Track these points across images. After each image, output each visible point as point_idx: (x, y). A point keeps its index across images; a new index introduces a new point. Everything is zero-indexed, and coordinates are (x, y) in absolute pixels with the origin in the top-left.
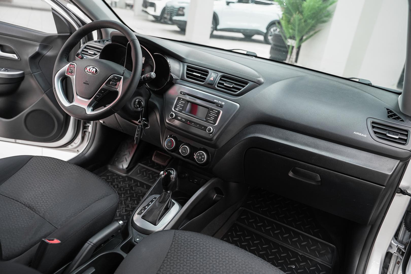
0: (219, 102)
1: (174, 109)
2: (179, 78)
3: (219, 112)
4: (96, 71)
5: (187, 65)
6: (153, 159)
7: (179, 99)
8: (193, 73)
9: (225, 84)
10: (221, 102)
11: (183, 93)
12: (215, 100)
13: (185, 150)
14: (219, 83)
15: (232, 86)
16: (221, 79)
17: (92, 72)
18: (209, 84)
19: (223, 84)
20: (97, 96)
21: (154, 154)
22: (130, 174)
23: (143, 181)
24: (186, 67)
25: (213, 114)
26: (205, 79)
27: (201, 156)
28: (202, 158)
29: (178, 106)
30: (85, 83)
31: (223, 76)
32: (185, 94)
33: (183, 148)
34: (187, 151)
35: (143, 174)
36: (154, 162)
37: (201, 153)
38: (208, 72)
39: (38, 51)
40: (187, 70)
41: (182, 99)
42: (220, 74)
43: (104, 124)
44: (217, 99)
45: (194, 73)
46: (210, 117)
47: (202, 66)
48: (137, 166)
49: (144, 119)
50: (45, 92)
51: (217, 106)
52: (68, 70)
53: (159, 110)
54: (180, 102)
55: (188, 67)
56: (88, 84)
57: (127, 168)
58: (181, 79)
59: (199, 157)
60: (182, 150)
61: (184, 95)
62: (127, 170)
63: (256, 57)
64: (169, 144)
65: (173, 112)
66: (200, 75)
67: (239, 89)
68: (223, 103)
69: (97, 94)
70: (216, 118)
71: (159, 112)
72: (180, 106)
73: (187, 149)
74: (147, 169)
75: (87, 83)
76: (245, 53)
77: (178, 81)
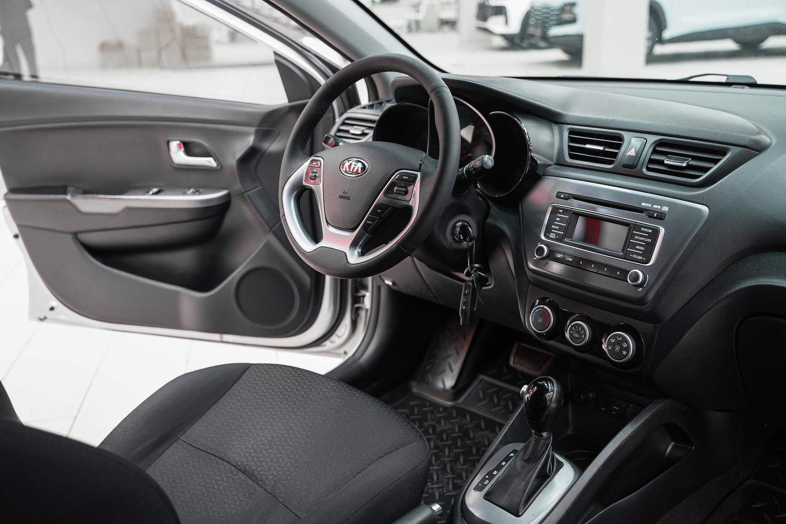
0: (655, 206)
1: (545, 236)
2: (551, 163)
3: (656, 232)
4: (364, 168)
5: (570, 129)
6: (511, 363)
7: (555, 210)
8: (586, 144)
9: (666, 162)
10: (659, 207)
11: (562, 196)
12: (643, 204)
13: (578, 332)
14: (651, 161)
15: (684, 165)
16: (655, 152)
17: (355, 171)
18: (625, 166)
19: (661, 163)
20: (368, 222)
21: (514, 350)
22: (461, 400)
23: (492, 417)
24: (566, 134)
25: (642, 238)
26: (615, 155)
27: (619, 343)
28: (622, 349)
29: (553, 227)
30: (341, 198)
31: (660, 143)
32: (569, 196)
33: (573, 328)
34: (585, 334)
35: (492, 401)
36: (514, 371)
37: (620, 336)
38: (621, 139)
39: (253, 144)
40: (571, 140)
41: (561, 211)
42: (652, 139)
43: (395, 288)
44: (647, 200)
45: (588, 146)
46: (634, 246)
47: (605, 125)
48: (476, 383)
49: (477, 265)
50: (271, 229)
51: (650, 217)
52: (307, 173)
53: (510, 243)
54: (559, 217)
55: (572, 132)
56: (348, 198)
57: (453, 388)
58: (557, 164)
59: (614, 348)
60: (572, 332)
61: (567, 199)
62: (454, 391)
63: (754, 85)
64: (540, 320)
65: (543, 242)
66: (601, 148)
67: (706, 170)
68: (665, 209)
69: (368, 219)
70: (650, 247)
71: (511, 246)
72: (558, 228)
73: (583, 328)
74: (500, 388)
75: (346, 196)
76: (723, 79)
77: (551, 169)
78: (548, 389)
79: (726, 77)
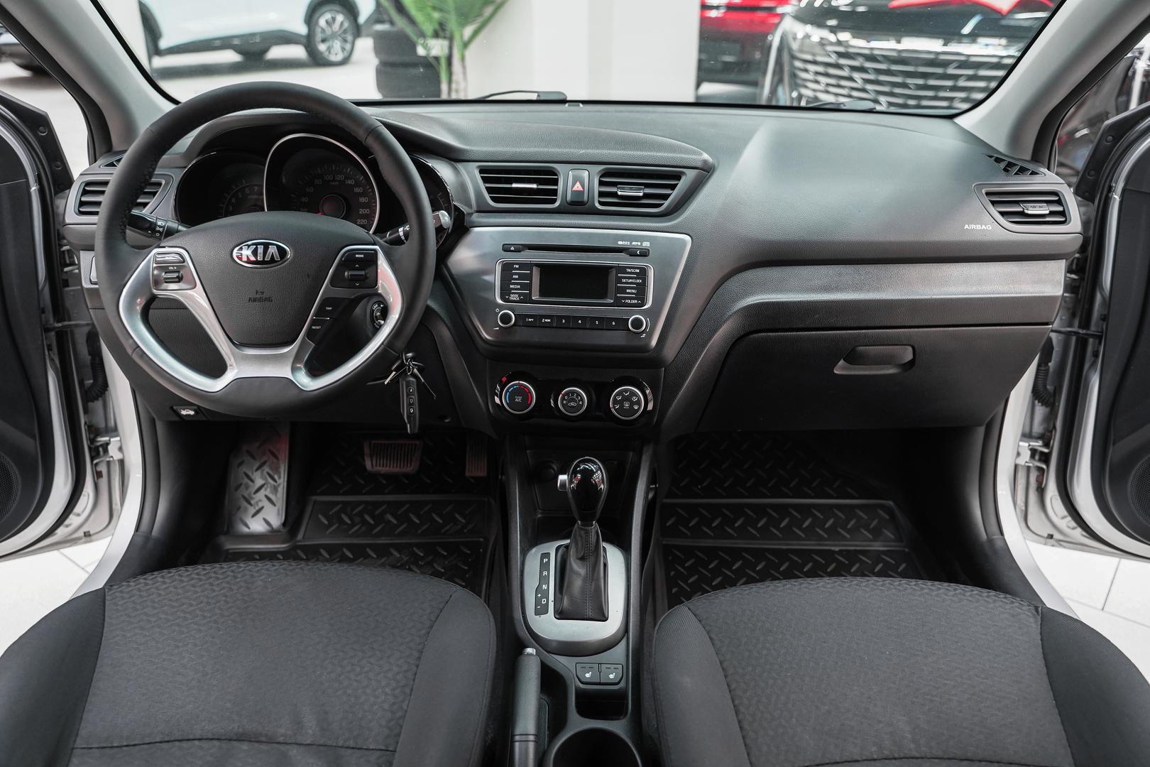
0: (634, 243)
1: (502, 298)
2: (473, 210)
3: (643, 273)
4: (282, 252)
5: (479, 167)
6: (368, 467)
7: (507, 268)
8: (512, 184)
9: (619, 193)
10: (639, 244)
11: (512, 249)
12: (620, 243)
13: (573, 400)
14: (601, 194)
15: (641, 194)
16: (601, 183)
17: (270, 259)
18: (573, 203)
19: (614, 195)
20: (313, 327)
21: (367, 450)
22: (300, 536)
24: (477, 172)
25: (630, 280)
26: (555, 192)
27: (628, 399)
28: (632, 403)
29: (511, 286)
30: (255, 300)
31: (606, 174)
32: (520, 248)
33: (566, 397)
34: (582, 399)
35: (342, 522)
37: (626, 391)
38: (553, 172)
40: (485, 180)
41: (517, 266)
42: (596, 169)
43: (198, 417)
44: (623, 238)
45: (514, 185)
46: (623, 290)
47: (517, 159)
48: (309, 509)
51: (630, 256)
54: (516, 274)
55: (482, 171)
56: (269, 300)
57: (284, 524)
58: (477, 212)
59: (622, 406)
60: (565, 402)
61: (520, 252)
62: (287, 529)
64: (518, 399)
65: (502, 308)
66: (534, 186)
67: (666, 197)
68: (646, 244)
69: (313, 323)
70: (642, 290)
71: (445, 323)
72: (519, 287)
73: (579, 394)
75: (264, 296)
77: (476, 218)
78: (592, 470)
79: (536, 94)
